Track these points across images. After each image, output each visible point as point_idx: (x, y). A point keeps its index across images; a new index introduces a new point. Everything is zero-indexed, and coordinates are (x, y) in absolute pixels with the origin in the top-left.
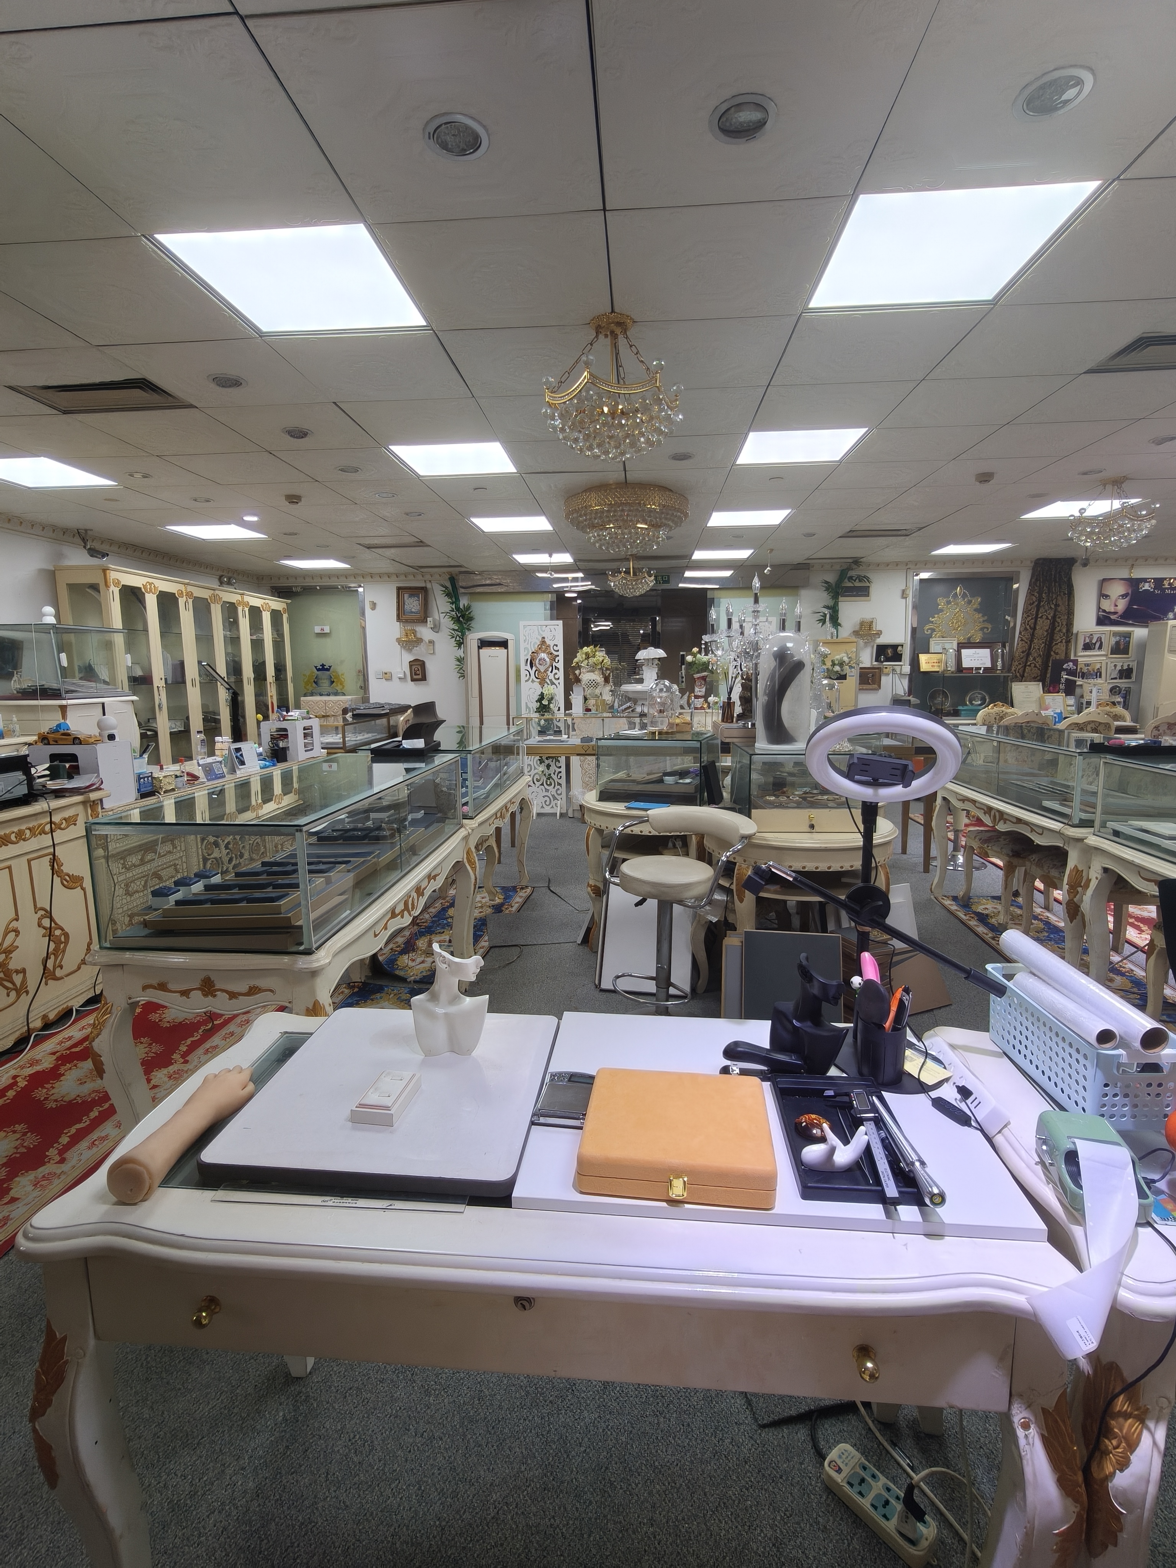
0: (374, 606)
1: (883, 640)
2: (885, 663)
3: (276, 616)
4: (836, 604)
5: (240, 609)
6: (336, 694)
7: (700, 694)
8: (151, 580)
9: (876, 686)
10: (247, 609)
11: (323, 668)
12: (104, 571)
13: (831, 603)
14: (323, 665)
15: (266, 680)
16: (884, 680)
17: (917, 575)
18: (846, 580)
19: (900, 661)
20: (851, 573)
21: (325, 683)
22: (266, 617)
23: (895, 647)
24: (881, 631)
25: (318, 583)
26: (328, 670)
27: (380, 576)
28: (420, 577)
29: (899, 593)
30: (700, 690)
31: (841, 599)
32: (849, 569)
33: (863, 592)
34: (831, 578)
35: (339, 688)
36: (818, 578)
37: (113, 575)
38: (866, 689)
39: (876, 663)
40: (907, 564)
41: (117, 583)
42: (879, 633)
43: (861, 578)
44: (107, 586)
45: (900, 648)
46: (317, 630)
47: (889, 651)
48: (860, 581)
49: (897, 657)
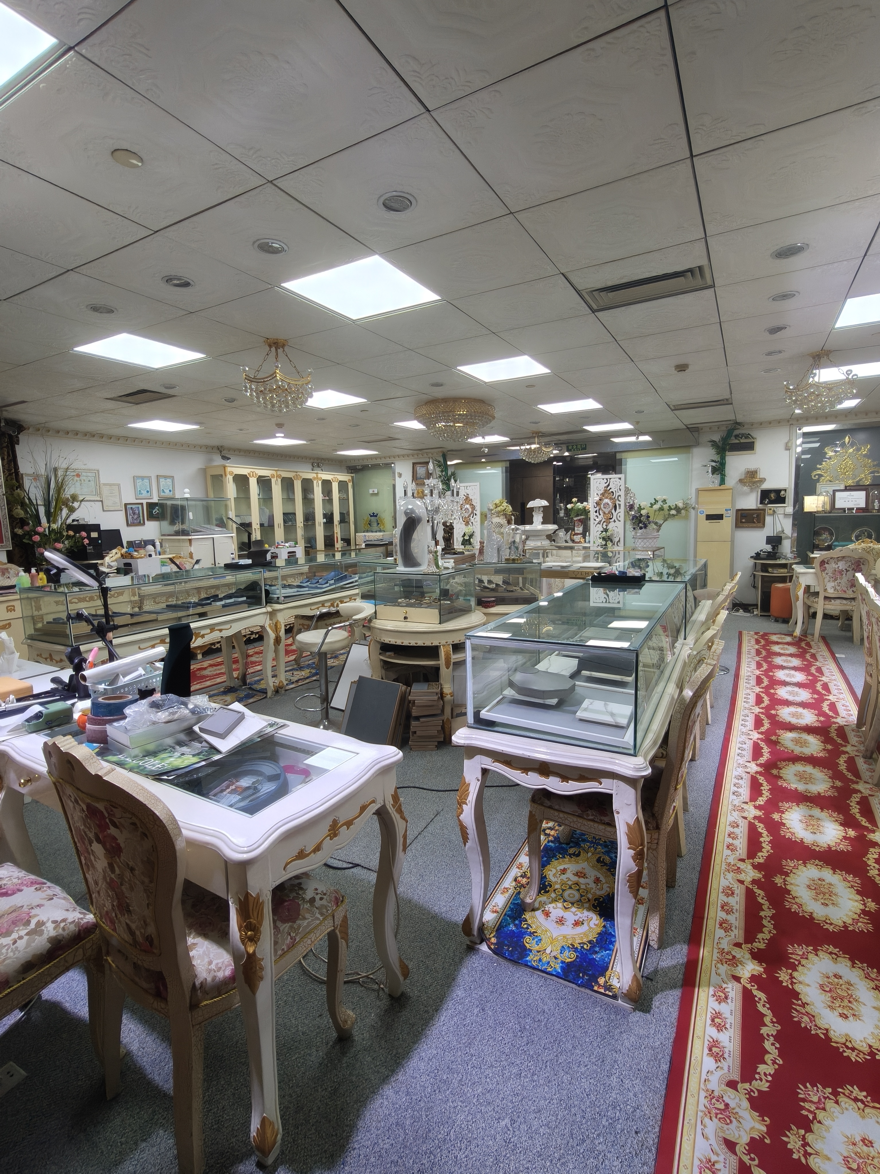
0: (400, 475)
1: (766, 486)
2: (769, 505)
3: (343, 485)
4: (723, 458)
5: (315, 482)
6: (380, 531)
7: (578, 532)
8: (253, 470)
9: (760, 525)
10: (320, 482)
11: (374, 515)
12: (225, 467)
13: (717, 458)
14: (374, 513)
15: (333, 523)
16: (768, 519)
17: (800, 430)
18: (733, 438)
19: (784, 503)
20: (736, 432)
21: (375, 524)
22: (335, 487)
23: (778, 492)
24: (765, 479)
25: (370, 463)
26: (376, 516)
27: (403, 456)
28: (425, 455)
29: (782, 447)
30: (579, 529)
31: (727, 453)
32: (734, 429)
33: (749, 447)
34: (717, 438)
35: (382, 527)
36: (705, 438)
37: (229, 469)
38: (752, 527)
39: (761, 506)
40: (788, 421)
41: (231, 473)
42: (763, 480)
43: (748, 436)
44: (226, 476)
45: (783, 493)
46: (371, 491)
47: (773, 496)
48: (746, 438)
49: (782, 500)
